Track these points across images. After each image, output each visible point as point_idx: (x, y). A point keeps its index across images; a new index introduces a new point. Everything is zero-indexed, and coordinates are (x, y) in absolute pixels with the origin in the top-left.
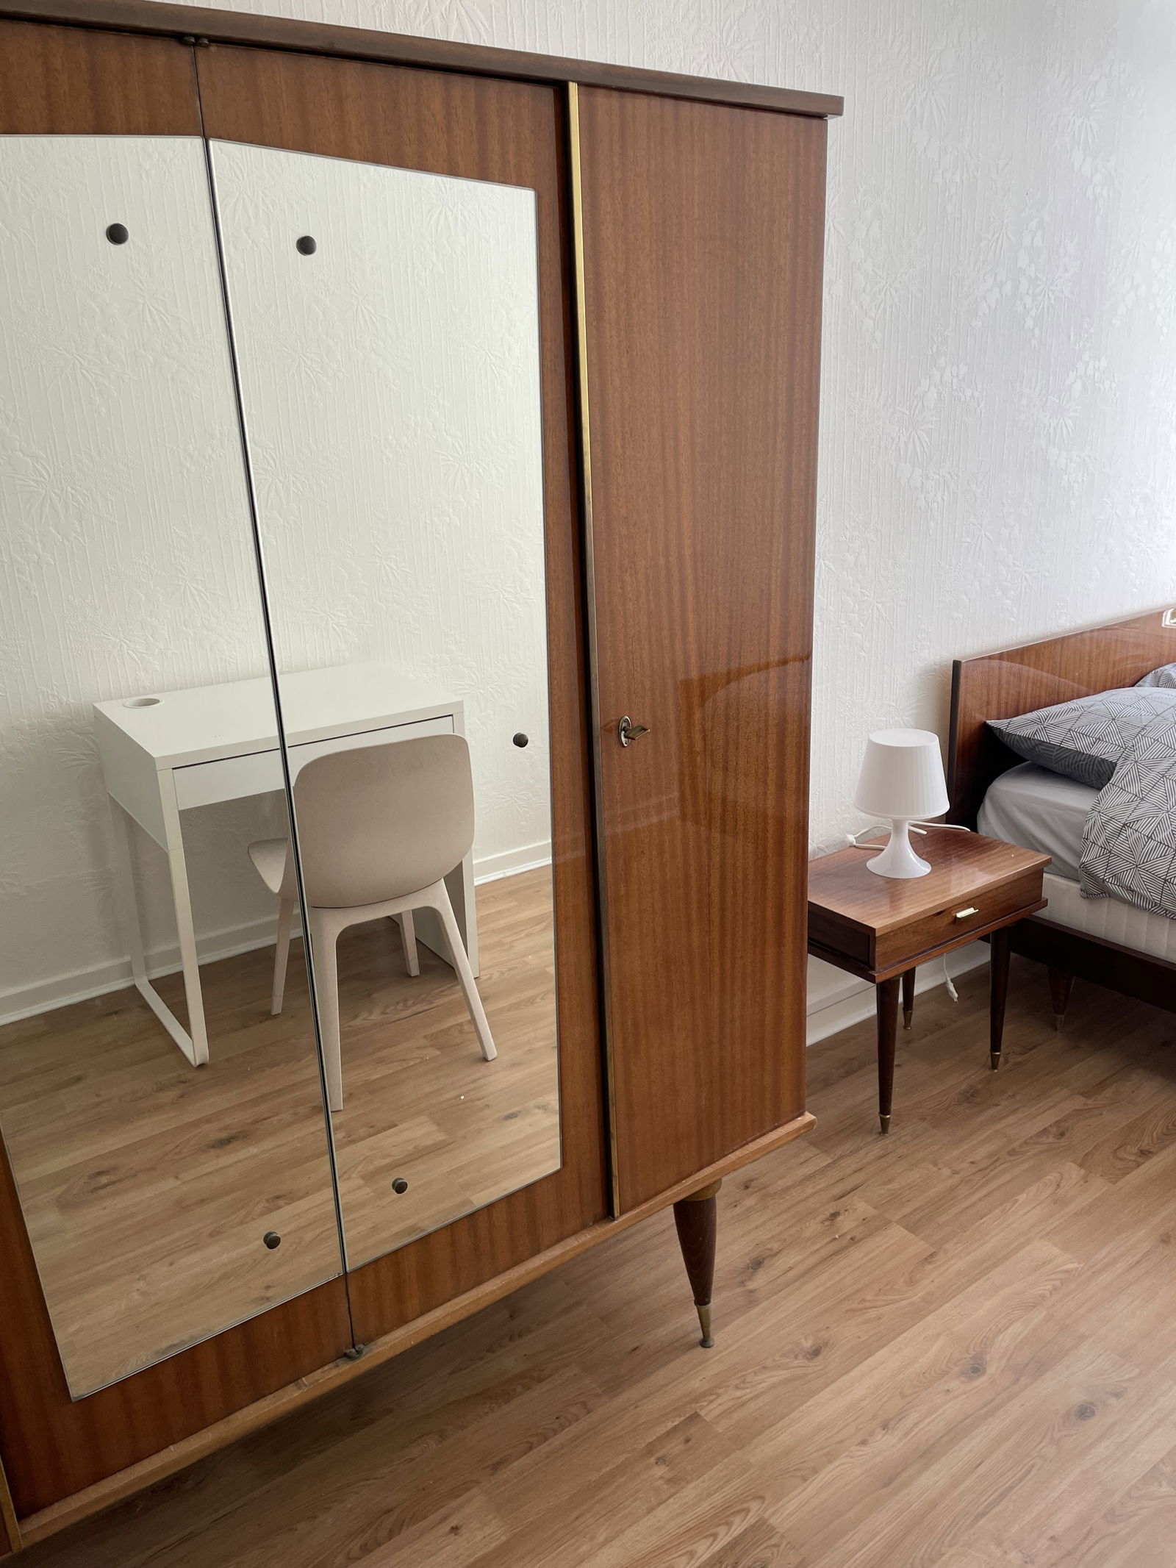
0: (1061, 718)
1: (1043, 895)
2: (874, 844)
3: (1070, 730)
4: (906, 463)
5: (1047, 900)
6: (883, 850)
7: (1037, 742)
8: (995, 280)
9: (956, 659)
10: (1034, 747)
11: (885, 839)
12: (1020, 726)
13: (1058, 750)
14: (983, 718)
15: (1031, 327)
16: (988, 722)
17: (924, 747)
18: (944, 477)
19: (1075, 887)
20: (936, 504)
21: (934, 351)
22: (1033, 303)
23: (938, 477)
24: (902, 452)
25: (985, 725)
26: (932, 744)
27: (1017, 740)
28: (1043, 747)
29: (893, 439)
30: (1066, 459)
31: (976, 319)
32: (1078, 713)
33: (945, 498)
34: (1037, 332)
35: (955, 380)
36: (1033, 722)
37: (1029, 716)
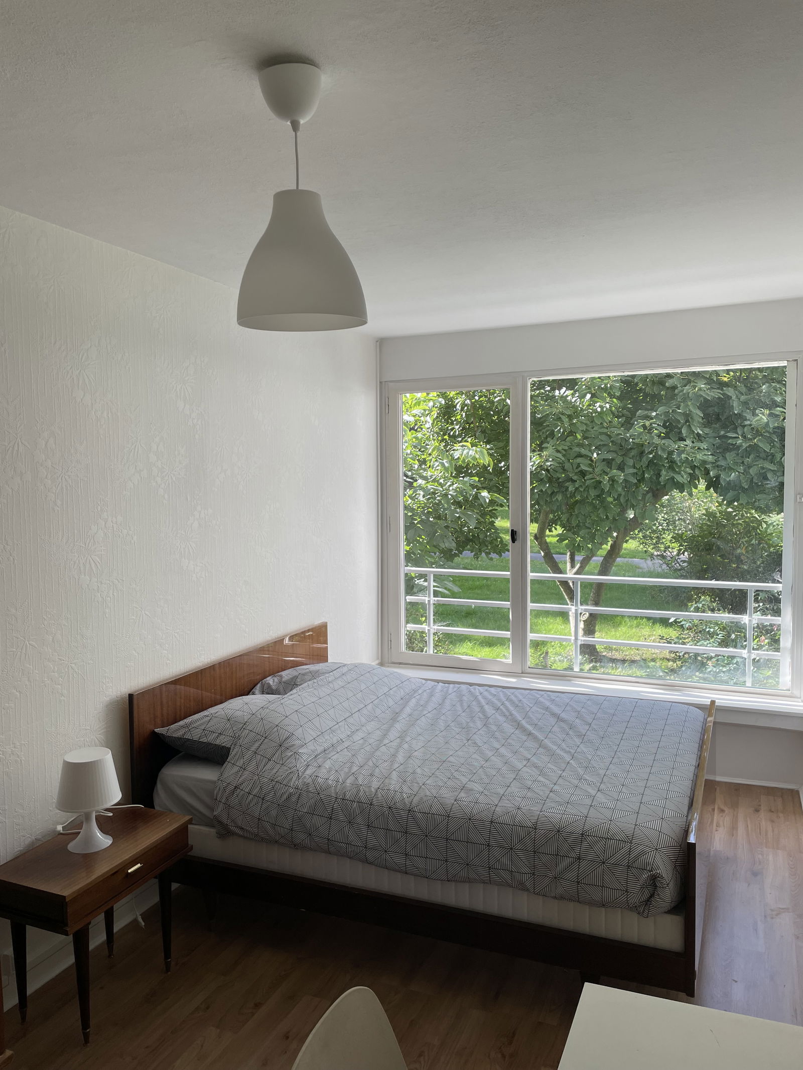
0: (198, 723)
1: (189, 843)
2: (73, 831)
3: (204, 730)
4: (85, 575)
5: (192, 846)
6: (79, 833)
7: (185, 740)
8: (136, 468)
9: (130, 693)
10: (184, 743)
11: (80, 826)
12: (175, 730)
13: (198, 743)
14: (151, 727)
15: (162, 494)
16: (156, 730)
17: (100, 760)
18: (113, 582)
19: (213, 831)
20: (109, 598)
21: (99, 509)
22: (162, 481)
23: (109, 582)
24: (82, 569)
25: (154, 732)
26: (106, 757)
27: (174, 741)
28: (189, 743)
29: (75, 562)
30: (194, 565)
31: (125, 491)
32: (209, 718)
33: (115, 594)
34: (166, 496)
35: (115, 525)
36: (182, 727)
37: (181, 723)
